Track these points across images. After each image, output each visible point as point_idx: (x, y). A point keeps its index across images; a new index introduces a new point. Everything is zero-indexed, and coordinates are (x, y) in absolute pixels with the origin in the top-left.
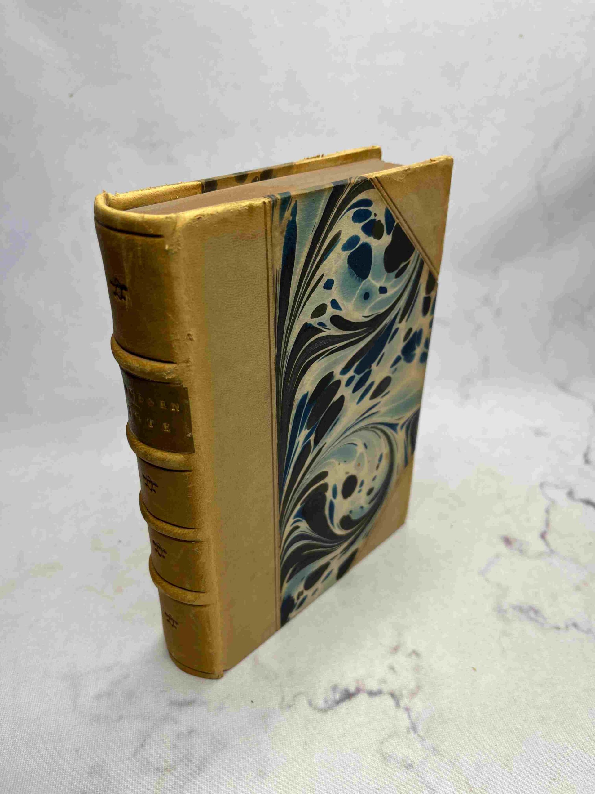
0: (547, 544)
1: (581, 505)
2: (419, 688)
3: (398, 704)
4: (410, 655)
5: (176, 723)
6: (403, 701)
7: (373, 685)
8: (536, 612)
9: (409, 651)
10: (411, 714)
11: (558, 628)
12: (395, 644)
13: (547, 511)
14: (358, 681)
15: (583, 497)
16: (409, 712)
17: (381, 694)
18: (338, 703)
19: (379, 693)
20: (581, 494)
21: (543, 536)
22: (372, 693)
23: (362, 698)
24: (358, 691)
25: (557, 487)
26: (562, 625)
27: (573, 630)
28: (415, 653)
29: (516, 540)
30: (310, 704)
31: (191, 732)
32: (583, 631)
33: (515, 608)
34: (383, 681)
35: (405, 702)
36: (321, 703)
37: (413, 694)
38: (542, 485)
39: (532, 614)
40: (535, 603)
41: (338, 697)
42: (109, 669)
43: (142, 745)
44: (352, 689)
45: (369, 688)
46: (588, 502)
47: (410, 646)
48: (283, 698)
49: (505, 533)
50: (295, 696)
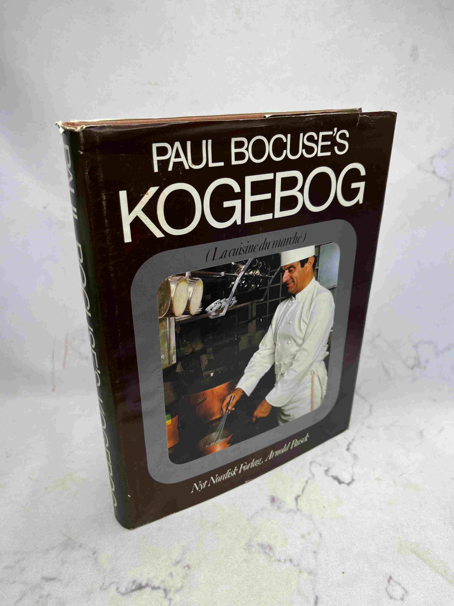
0: (297, 504)
1: (331, 479)
2: (182, 587)
3: (166, 596)
4: (185, 567)
5: (42, 589)
6: (170, 595)
7: (156, 583)
8: (271, 548)
9: (184, 565)
10: (171, 603)
11: (279, 561)
12: (178, 559)
13: (307, 482)
14: (149, 580)
15: (334, 474)
16: (171, 601)
17: (159, 589)
18: (133, 591)
19: (159, 588)
20: (333, 472)
21: (297, 499)
22: (154, 588)
23: (148, 589)
24: (147, 585)
25: (320, 465)
26: (283, 560)
27: (288, 564)
28: (188, 567)
29: (278, 499)
30: (117, 589)
31: (48, 595)
32: (294, 565)
33: (258, 545)
34: (163, 581)
35: (171, 595)
36: (123, 590)
37: (177, 591)
38: (311, 464)
39: (267, 550)
40: (272, 543)
41: (134, 587)
42: (15, 554)
43: (20, 599)
44: (144, 584)
45: (154, 585)
46: (336, 478)
47: (187, 562)
48: (103, 584)
49: (274, 494)
50: (110, 584)
